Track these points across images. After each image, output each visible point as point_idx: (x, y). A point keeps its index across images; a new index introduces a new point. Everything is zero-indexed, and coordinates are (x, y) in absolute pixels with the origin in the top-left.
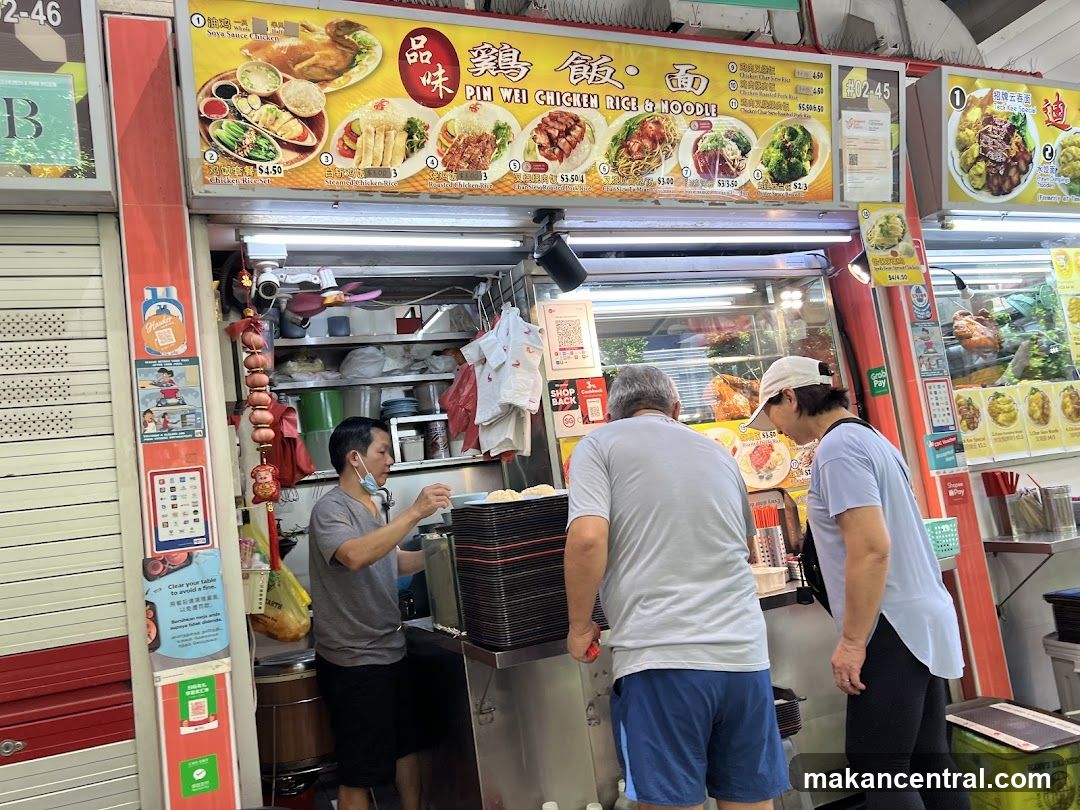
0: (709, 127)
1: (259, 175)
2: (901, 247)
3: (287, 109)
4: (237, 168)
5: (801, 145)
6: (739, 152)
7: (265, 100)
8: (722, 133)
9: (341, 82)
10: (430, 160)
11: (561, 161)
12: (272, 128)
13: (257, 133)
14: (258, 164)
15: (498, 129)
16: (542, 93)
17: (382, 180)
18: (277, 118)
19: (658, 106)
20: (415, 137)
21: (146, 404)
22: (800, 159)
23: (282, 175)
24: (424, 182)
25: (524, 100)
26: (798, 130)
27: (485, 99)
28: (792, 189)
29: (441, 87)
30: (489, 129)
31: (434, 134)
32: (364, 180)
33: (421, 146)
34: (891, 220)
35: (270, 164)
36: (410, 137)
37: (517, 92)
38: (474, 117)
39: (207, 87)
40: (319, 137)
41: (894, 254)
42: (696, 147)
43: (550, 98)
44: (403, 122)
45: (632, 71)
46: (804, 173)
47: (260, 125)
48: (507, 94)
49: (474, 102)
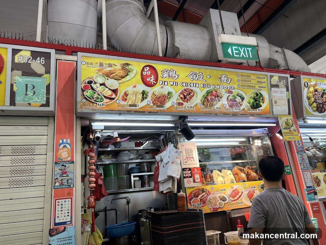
0: (232, 92)
1: (98, 106)
2: (292, 129)
3: (107, 87)
4: (91, 104)
5: (259, 98)
6: (241, 100)
7: (101, 85)
8: (236, 94)
9: (124, 80)
10: (149, 102)
11: (187, 102)
12: (103, 92)
13: (98, 94)
14: (98, 103)
15: (169, 93)
16: (182, 83)
17: (134, 108)
18: (104, 90)
19: (216, 87)
20: (144, 95)
21: (56, 176)
22: (259, 102)
23: (104, 106)
24: (146, 108)
25: (177, 85)
26: (259, 93)
27: (165, 85)
28: (257, 111)
29: (153, 81)
30: (166, 93)
31: (150, 95)
32: (129, 108)
33: (146, 98)
34: (288, 120)
35: (101, 103)
36: (143, 95)
37: (175, 83)
38: (162, 90)
39: (84, 81)
40: (116, 95)
41: (290, 131)
42: (228, 98)
43: (184, 84)
44: (141, 91)
45: (209, 77)
46: (261, 106)
47: (99, 92)
48: (172, 83)
49: (162, 85)
